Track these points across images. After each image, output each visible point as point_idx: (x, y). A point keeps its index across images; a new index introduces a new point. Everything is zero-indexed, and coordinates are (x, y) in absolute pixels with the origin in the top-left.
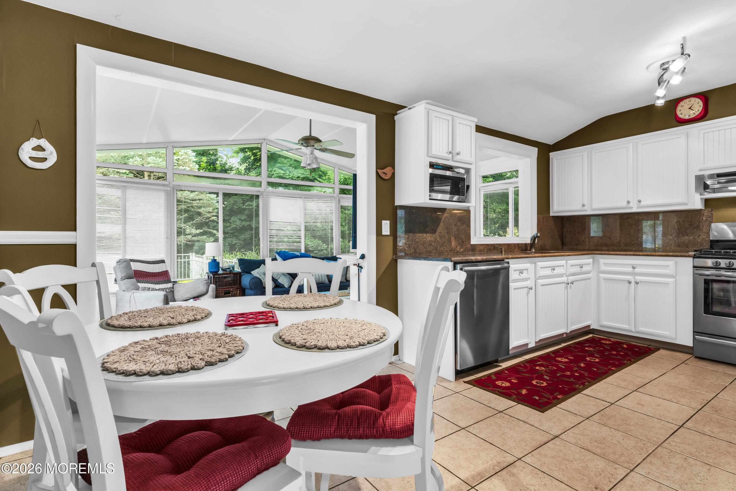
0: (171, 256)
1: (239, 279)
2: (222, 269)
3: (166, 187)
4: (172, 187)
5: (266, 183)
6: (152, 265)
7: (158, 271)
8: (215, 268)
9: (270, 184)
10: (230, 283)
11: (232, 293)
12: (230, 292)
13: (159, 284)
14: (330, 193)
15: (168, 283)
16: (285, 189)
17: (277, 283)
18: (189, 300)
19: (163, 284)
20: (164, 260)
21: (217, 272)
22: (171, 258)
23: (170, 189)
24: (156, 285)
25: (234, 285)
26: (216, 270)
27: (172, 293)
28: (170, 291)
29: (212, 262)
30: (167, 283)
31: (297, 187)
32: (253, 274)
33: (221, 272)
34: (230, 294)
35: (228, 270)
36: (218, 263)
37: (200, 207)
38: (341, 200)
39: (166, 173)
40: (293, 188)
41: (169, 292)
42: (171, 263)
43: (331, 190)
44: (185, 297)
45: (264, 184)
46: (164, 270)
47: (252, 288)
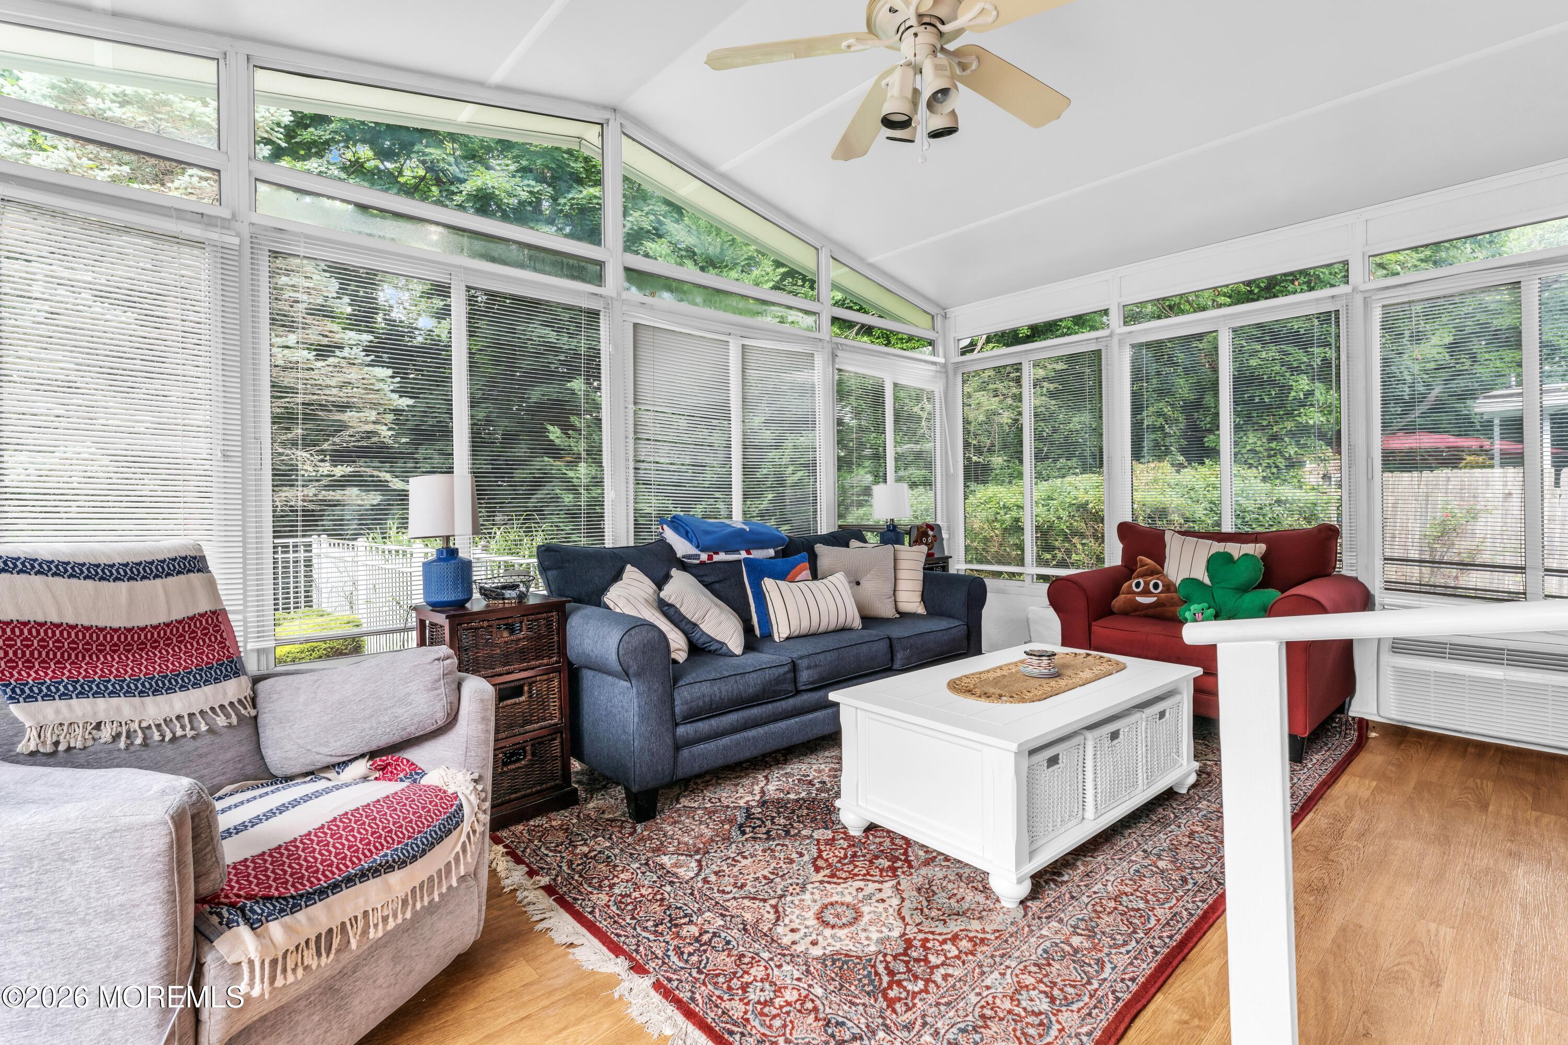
0: (244, 536)
1: (558, 629)
2: (485, 592)
3: (218, 230)
4: (247, 235)
5: (621, 273)
6: (123, 586)
7: (161, 617)
8: (455, 584)
9: (635, 275)
10: (522, 651)
11: (530, 691)
12: (521, 687)
13: (170, 690)
14: (809, 329)
15: (227, 677)
16: (682, 300)
17: (696, 636)
18: (345, 764)
19: (196, 685)
20: (203, 558)
21: (461, 604)
22: (244, 547)
23: (236, 241)
24: (149, 701)
25: (537, 658)
26: (461, 597)
27: (247, 731)
28: (234, 720)
29: (439, 559)
30: (217, 680)
31: (717, 299)
32: (611, 606)
33: (477, 603)
34: (521, 694)
35: (508, 593)
36: (466, 567)
37: (343, 407)
38: (839, 353)
39: (219, 171)
40: (704, 302)
41: (230, 726)
42: (244, 568)
43: (809, 320)
44: (325, 750)
45: (614, 276)
46: (204, 606)
47: (631, 671)
